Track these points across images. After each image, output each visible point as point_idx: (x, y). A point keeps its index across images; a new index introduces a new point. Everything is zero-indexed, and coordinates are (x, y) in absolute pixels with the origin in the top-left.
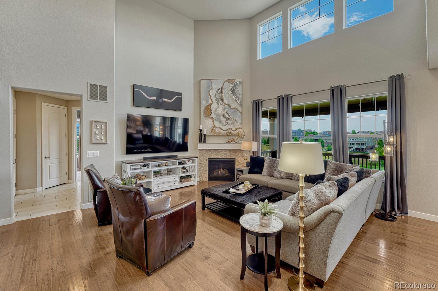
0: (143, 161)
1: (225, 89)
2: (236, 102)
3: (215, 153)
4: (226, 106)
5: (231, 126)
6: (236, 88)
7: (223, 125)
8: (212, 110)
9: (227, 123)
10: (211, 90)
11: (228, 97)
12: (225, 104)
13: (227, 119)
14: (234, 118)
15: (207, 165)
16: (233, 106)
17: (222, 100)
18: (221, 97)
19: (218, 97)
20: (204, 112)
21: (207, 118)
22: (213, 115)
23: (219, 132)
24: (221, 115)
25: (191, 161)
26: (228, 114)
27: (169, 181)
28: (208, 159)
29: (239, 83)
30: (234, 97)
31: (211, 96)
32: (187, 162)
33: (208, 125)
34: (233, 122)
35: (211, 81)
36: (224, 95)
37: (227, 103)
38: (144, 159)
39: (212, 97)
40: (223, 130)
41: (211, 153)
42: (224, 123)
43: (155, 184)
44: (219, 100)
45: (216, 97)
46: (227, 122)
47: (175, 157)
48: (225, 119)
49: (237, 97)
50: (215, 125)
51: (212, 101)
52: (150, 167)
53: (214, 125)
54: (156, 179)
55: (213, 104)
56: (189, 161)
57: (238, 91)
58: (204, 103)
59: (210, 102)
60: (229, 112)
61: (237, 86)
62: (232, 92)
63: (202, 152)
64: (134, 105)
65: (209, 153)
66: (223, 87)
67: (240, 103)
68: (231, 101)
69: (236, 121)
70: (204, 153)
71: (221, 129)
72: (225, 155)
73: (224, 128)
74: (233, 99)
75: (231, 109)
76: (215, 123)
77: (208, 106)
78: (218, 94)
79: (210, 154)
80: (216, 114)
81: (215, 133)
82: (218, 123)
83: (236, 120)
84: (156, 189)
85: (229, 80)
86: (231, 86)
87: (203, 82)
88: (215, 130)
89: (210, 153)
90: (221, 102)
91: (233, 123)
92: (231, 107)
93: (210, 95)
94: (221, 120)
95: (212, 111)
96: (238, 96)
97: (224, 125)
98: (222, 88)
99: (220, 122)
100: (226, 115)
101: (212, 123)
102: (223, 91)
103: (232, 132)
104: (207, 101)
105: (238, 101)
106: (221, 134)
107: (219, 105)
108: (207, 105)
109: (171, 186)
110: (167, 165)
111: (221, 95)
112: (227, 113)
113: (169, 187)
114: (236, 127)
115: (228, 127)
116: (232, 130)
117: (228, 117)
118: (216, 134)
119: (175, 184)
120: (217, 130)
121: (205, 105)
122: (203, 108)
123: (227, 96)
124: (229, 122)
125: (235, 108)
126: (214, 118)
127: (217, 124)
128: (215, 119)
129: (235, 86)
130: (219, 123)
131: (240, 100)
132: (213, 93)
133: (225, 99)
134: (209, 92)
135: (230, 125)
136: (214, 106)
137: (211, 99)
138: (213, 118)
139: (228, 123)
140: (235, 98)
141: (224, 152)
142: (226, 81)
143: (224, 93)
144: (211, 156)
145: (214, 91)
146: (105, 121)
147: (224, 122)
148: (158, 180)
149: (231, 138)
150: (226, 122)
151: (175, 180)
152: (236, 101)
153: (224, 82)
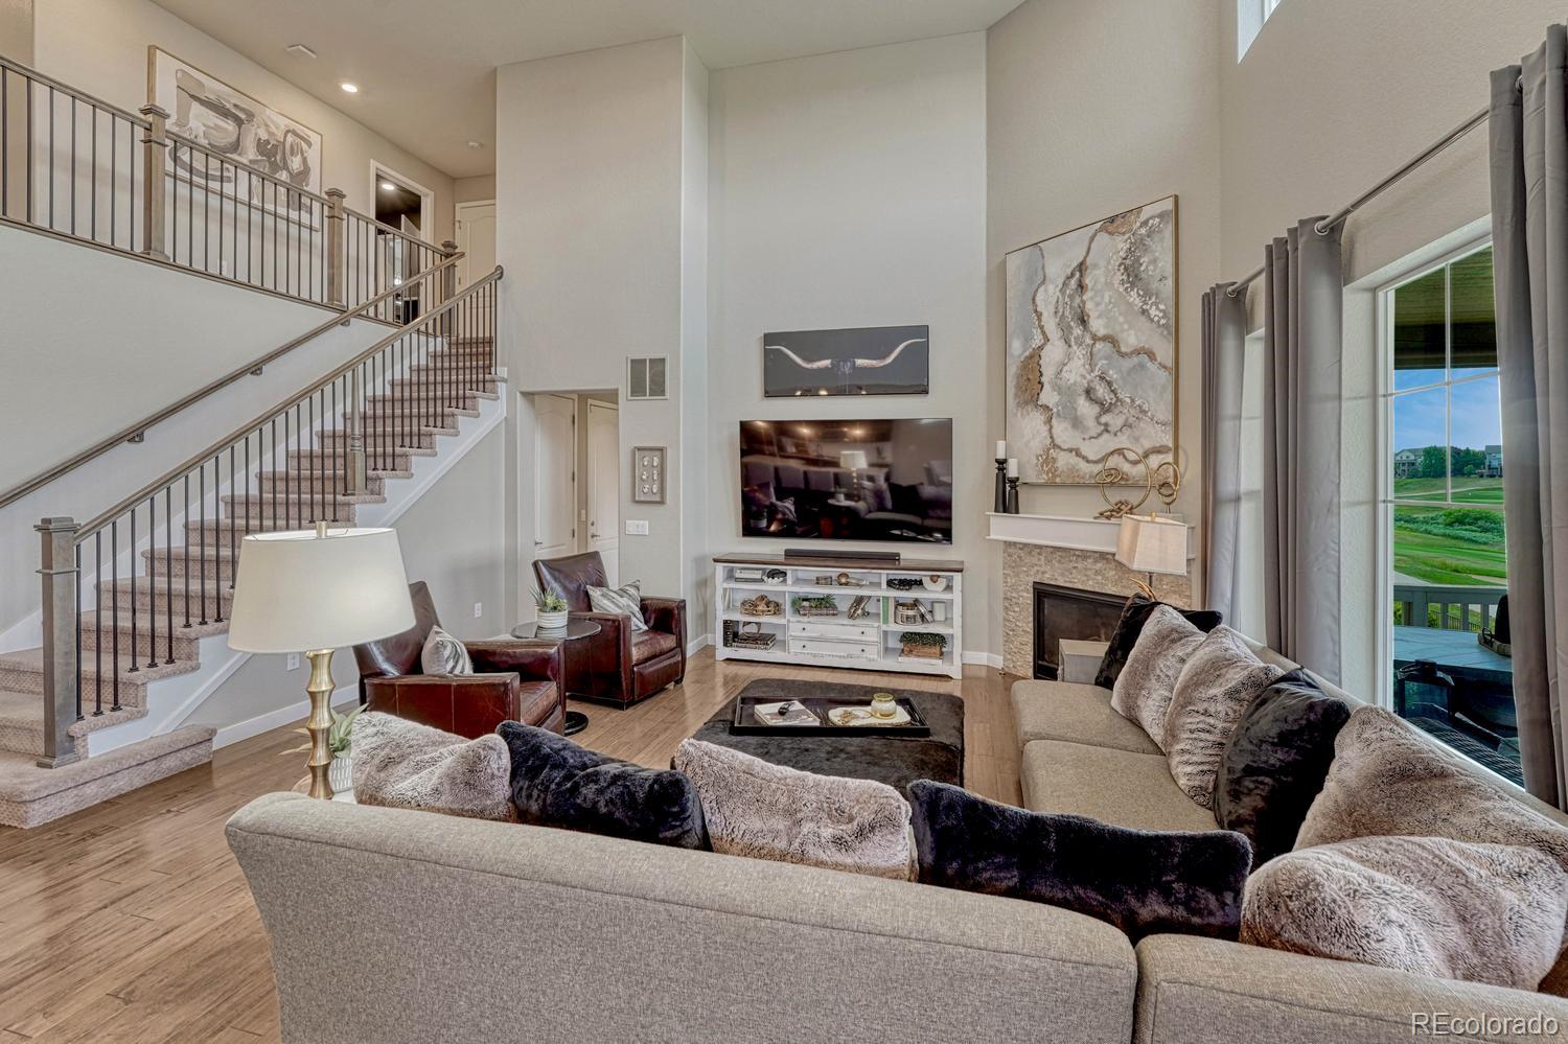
0: (782, 559)
1: (1095, 266)
2: (1143, 319)
3: (1059, 562)
4: (1099, 346)
5: (1122, 441)
6: (1146, 249)
7: (1087, 437)
8: (1044, 372)
9: (1102, 428)
10: (1042, 289)
11: (1110, 302)
12: (1095, 338)
13: (1105, 409)
14: (1133, 401)
15: (1031, 610)
16: (1130, 340)
17: (1083, 321)
18: (1079, 311)
19: (1067, 313)
20: (1018, 387)
21: (1027, 411)
22: (1048, 397)
23: (1073, 470)
24: (1080, 390)
25: (942, 583)
26: (1109, 384)
27: (844, 637)
28: (1034, 582)
29: (1157, 220)
30: (1134, 297)
31: (1041, 314)
32: (927, 582)
33: (1029, 441)
34: (1131, 420)
35: (1041, 249)
36: (1092, 298)
37: (1102, 332)
38: (786, 555)
39: (1043, 319)
40: (1088, 461)
41: (1042, 558)
42: (1088, 429)
43: (795, 638)
44: (1072, 323)
45: (1060, 314)
46: (1104, 419)
47: (893, 559)
48: (1096, 409)
49: (1147, 294)
50: (1055, 436)
51: (1044, 333)
52: (789, 581)
53: (1051, 437)
54: (799, 622)
55: (1048, 347)
56: (934, 579)
57: (1154, 261)
58: (1016, 347)
59: (1038, 340)
60: (1111, 372)
61: (1148, 241)
62: (1125, 277)
63: (1011, 550)
64: (768, 394)
65: (1035, 560)
66: (1088, 261)
67: (1163, 321)
68: (1121, 319)
69: (1144, 412)
70: (1020, 557)
71: (1078, 454)
72: (1100, 578)
73: (1092, 450)
74: (1130, 305)
75: (1123, 355)
76: (1053, 431)
77: (1031, 357)
78: (1067, 299)
79: (1040, 566)
80: (1059, 388)
81: (1054, 472)
82: (1066, 429)
83: (1145, 407)
84: (796, 654)
85: (1112, 220)
86: (1121, 245)
87: (1014, 263)
88: (1054, 460)
89: (1039, 560)
90: (1078, 331)
91: (1130, 426)
92: (1123, 349)
93: (1036, 311)
94: (1079, 413)
95: (1043, 379)
96: (1155, 285)
97: (1091, 438)
98: (1081, 267)
99: (1076, 423)
100: (1101, 391)
101: (1044, 429)
102: (1088, 281)
103: (1126, 467)
104: (1027, 339)
105: (1153, 312)
106: (1077, 480)
107: (1070, 346)
108: (1027, 354)
109: (850, 656)
110: (846, 584)
111: (1078, 300)
112: (1102, 378)
113: (840, 657)
114: (1147, 444)
115: (1108, 443)
116: (1125, 457)
117: (1108, 398)
118: (1060, 476)
119: (864, 654)
120: (1064, 460)
121: (1019, 356)
122: (1012, 370)
123: (1103, 297)
124: (1111, 422)
125: (1138, 352)
126: (1051, 407)
127: (1063, 433)
128: (1055, 410)
129: (1138, 246)
130: (1069, 427)
131: (1162, 307)
132: (1047, 298)
133: (1097, 314)
134: (1034, 299)
135: (1116, 435)
136: (1053, 354)
137: (1042, 327)
138: (1046, 408)
139: (1106, 425)
140: (1138, 302)
141: (1096, 562)
142: (1101, 230)
143: (1092, 289)
144: (1043, 573)
145: (1051, 288)
146: (660, 445)
147: (1091, 423)
148: (803, 626)
149: (1115, 496)
150: (1099, 423)
151: (863, 638)
152: (1144, 312)
153: (1092, 239)
